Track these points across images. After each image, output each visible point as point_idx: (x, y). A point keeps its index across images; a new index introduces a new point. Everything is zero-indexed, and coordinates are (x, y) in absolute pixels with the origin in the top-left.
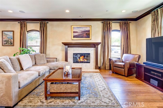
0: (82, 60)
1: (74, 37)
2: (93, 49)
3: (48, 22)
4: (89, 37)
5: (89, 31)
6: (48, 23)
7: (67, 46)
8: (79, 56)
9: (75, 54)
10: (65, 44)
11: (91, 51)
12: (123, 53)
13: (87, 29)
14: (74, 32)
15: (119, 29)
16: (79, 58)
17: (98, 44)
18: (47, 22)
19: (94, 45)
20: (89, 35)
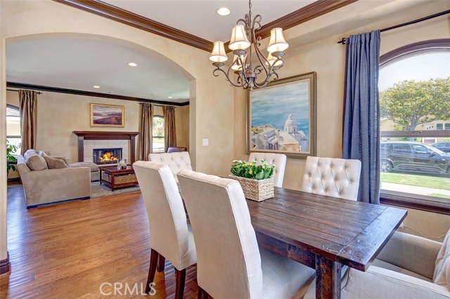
0: (107, 159)
1: (96, 122)
2: (127, 141)
3: (41, 92)
4: (121, 124)
5: (120, 114)
6: (39, 93)
7: (82, 138)
8: (100, 153)
9: (96, 151)
10: (79, 134)
11: (124, 144)
12: (168, 147)
13: (118, 111)
14: (95, 114)
15: (163, 115)
16: (102, 157)
17: (135, 134)
18: (38, 91)
19: (129, 136)
20: (121, 119)
